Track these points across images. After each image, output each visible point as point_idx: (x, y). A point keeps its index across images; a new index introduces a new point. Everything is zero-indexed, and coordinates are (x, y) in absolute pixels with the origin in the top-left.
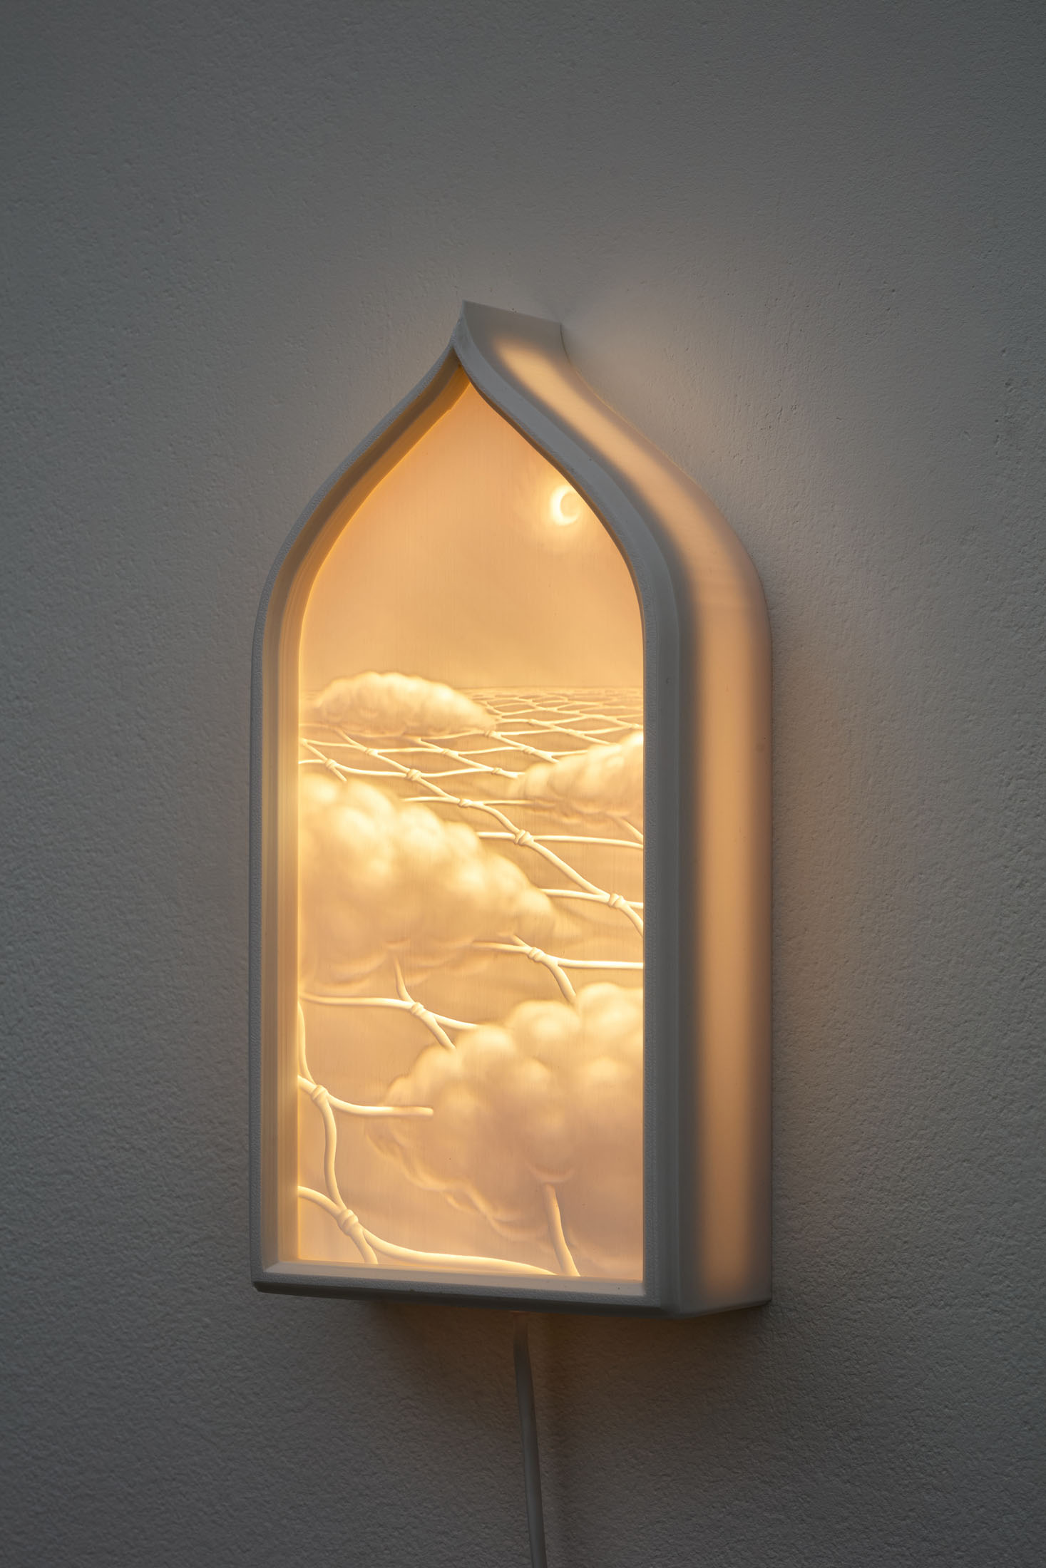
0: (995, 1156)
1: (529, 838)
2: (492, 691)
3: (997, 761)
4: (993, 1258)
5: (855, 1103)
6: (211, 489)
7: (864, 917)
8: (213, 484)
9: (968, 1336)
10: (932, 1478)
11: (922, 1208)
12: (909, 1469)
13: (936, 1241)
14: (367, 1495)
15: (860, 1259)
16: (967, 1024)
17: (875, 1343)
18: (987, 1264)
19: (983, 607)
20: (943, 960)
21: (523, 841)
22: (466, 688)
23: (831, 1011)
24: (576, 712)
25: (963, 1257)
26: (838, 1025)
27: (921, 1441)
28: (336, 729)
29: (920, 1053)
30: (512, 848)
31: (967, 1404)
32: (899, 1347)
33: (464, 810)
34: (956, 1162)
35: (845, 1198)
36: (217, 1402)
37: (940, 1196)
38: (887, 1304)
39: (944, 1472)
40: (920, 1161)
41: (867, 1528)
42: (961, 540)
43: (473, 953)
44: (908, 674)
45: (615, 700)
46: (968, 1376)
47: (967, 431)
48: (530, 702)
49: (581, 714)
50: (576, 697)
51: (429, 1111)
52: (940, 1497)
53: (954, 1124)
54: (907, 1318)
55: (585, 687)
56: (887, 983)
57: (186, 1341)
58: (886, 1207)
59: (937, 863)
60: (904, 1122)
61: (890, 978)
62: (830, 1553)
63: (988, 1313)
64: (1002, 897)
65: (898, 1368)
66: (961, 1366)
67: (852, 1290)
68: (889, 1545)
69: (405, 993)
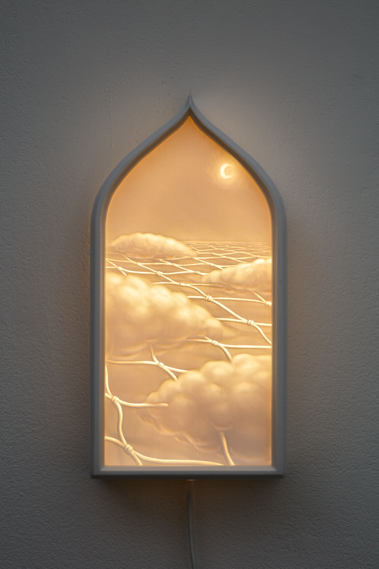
0: (374, 414)
1: (211, 298)
2: (194, 241)
3: (375, 272)
4: (373, 451)
5: (317, 397)
6: (22, 156)
7: (321, 329)
8: (23, 154)
9: (363, 479)
10: (349, 531)
11: (345, 434)
12: (339, 529)
13: (350, 446)
14: (101, 557)
15: (319, 454)
16: (363, 367)
17: (326, 484)
18: (370, 453)
19: (369, 216)
20: (353, 344)
21: (209, 300)
22: (183, 240)
23: (308, 363)
24: (233, 250)
25: (361, 451)
26: (310, 368)
27: (344, 518)
28: (122, 255)
29: (344, 378)
30: (204, 303)
31: (363, 504)
32: (335, 485)
33: (182, 288)
34: (358, 417)
35: (313, 432)
36: (27, 526)
37: (352, 430)
38: (330, 470)
39: (354, 529)
40: (344, 417)
41: (322, 552)
42: (361, 192)
43: (187, 343)
44: (339, 240)
45: (250, 246)
46: (363, 494)
47: (364, 152)
48: (212, 246)
49: (234, 251)
50: (233, 245)
51: (166, 405)
52: (352, 538)
53: (357, 403)
54: (339, 474)
55: (236, 241)
56: (331, 352)
57: (11, 503)
58: (330, 434)
59: (351, 309)
60: (337, 403)
61: (332, 351)
62: (307, 562)
63: (371, 470)
64: (377, 321)
65: (335, 492)
66: (360, 490)
67: (316, 465)
68: (331, 557)
69: (155, 358)
